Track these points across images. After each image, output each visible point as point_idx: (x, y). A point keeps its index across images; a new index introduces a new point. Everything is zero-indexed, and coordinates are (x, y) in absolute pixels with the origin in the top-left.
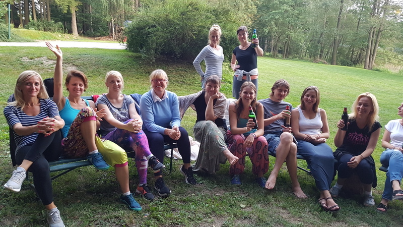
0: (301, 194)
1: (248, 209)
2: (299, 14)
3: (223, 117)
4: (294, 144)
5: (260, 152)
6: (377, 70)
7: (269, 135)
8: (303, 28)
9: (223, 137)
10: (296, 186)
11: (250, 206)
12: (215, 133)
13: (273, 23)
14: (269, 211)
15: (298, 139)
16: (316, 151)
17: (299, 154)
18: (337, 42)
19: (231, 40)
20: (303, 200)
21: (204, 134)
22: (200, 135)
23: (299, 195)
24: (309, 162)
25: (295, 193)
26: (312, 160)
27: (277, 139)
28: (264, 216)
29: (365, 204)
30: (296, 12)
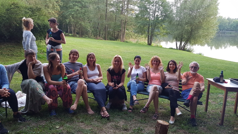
0: (91, 112)
1: (61, 128)
2: (85, 12)
3: (41, 75)
4: (85, 85)
5: (66, 93)
6: (127, 42)
7: (71, 82)
8: (88, 20)
9: (42, 88)
10: (88, 108)
11: (62, 126)
12: (36, 86)
13: (71, 16)
14: (73, 126)
15: (88, 82)
16: (97, 87)
17: (89, 90)
18: (106, 28)
19: (44, 27)
20: (92, 115)
21: (28, 88)
22: (26, 89)
23: (90, 113)
24: (94, 94)
25: (88, 112)
26: (95, 92)
27: (76, 84)
28: (71, 129)
29: (123, 110)
30: (83, 11)
